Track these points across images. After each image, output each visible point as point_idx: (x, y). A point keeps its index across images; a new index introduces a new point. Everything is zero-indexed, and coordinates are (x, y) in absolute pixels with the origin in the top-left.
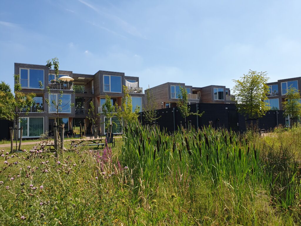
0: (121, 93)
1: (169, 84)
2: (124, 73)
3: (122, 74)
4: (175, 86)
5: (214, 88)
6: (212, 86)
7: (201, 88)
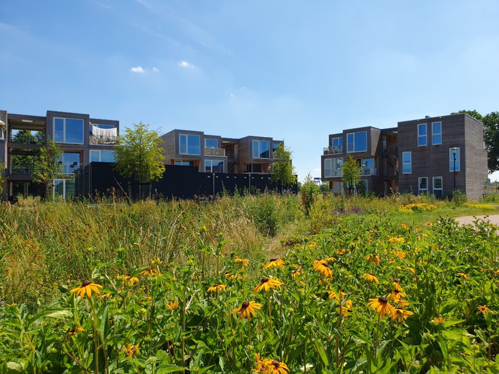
0: (83, 144)
1: (177, 132)
2: (88, 115)
3: (86, 117)
4: (187, 136)
5: (253, 141)
6: (250, 137)
7: (238, 140)
